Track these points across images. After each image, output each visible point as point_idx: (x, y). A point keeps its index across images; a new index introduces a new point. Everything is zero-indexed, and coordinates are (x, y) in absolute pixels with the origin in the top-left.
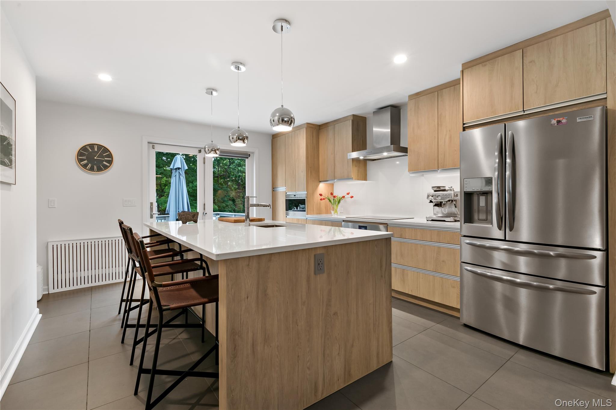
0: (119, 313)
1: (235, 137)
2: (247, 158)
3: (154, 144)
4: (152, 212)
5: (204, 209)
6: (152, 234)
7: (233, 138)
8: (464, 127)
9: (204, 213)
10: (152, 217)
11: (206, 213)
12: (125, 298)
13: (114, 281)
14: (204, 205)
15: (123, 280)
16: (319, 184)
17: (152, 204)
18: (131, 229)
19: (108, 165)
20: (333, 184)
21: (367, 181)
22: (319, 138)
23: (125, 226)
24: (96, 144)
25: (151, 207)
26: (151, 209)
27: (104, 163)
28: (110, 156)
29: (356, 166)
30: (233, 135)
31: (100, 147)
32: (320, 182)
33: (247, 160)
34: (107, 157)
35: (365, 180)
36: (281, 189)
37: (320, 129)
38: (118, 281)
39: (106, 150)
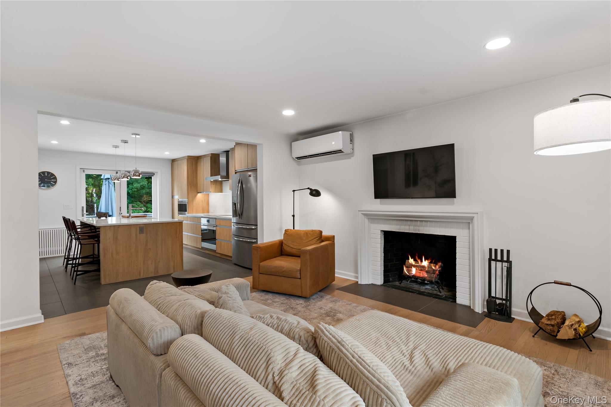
0: (63, 264)
1: (122, 176)
2: (153, 176)
3: (84, 169)
4: (83, 213)
5: (120, 210)
6: (82, 224)
7: (121, 177)
8: (236, 172)
9: (120, 213)
10: (83, 216)
11: (121, 213)
12: (66, 257)
13: (59, 255)
14: (120, 208)
15: (64, 255)
16: (197, 195)
17: (83, 207)
18: (70, 219)
19: (54, 184)
20: (209, 194)
21: (223, 193)
22: (197, 165)
23: (67, 218)
24: (46, 172)
25: (82, 210)
26: (83, 210)
27: (52, 183)
28: (55, 178)
29: (213, 185)
30: (122, 175)
31: (48, 173)
32: (198, 193)
33: (152, 177)
34: (53, 179)
35: (221, 192)
36: (176, 197)
37: (198, 159)
38: (61, 255)
39: (52, 175)
